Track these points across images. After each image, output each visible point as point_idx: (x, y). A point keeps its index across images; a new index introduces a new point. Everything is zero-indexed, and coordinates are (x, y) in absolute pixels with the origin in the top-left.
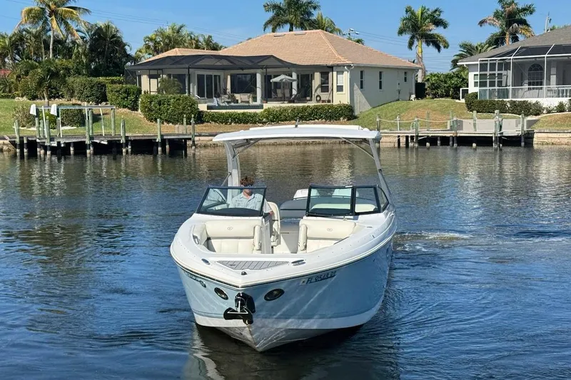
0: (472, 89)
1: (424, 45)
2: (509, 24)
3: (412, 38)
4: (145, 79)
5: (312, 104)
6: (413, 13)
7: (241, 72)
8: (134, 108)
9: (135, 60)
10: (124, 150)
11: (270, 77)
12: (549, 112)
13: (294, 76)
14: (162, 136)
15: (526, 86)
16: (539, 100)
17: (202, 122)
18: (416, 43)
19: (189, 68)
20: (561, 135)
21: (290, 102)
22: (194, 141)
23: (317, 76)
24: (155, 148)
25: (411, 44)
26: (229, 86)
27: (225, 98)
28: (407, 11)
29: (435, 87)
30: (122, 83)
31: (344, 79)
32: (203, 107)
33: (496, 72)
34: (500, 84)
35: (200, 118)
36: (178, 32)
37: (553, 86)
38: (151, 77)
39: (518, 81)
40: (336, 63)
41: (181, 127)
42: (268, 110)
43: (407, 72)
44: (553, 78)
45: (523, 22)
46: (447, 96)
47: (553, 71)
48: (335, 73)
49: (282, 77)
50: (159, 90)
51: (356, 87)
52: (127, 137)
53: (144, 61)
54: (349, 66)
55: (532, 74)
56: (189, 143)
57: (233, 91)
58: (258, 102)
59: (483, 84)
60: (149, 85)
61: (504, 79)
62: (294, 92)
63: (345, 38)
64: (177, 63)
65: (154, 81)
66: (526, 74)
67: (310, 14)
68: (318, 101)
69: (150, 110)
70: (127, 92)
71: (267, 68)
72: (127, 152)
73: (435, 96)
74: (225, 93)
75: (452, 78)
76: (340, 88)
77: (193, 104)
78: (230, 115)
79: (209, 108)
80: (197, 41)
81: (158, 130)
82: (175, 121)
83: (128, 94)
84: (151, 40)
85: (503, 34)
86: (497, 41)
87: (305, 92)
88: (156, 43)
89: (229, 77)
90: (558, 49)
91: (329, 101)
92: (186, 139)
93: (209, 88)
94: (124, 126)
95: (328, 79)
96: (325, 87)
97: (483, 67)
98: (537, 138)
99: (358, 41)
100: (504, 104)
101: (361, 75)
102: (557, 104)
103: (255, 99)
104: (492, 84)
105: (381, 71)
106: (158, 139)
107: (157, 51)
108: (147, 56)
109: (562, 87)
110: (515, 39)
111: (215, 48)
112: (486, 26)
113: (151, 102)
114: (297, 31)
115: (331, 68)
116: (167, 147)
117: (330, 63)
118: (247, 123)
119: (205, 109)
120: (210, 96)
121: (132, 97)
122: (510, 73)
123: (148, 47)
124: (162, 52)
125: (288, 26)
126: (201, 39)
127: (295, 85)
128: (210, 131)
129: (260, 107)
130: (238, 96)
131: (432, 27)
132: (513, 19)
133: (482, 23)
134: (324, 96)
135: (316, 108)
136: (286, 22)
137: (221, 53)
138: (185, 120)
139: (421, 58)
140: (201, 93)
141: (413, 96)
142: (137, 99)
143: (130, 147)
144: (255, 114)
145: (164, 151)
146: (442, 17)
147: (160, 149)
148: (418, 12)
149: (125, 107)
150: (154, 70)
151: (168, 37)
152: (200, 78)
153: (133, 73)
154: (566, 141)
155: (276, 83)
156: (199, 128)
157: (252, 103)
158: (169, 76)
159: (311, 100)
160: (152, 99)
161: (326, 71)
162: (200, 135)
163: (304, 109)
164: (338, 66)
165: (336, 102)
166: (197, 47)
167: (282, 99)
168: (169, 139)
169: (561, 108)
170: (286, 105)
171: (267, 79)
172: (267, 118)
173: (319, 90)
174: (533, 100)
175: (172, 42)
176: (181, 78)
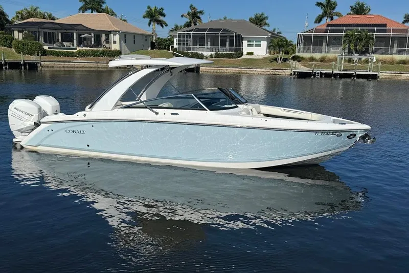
0: (175, 46)
1: (156, 24)
2: (193, 18)
3: (151, 21)
4: (16, 32)
5: (101, 49)
6: (151, 9)
7: (65, 31)
8: (10, 47)
9: (11, 23)
10: (4, 67)
11: (81, 35)
12: (207, 58)
13: (93, 35)
14: (24, 61)
15: (198, 46)
16: (203, 52)
17: (46, 55)
18: (152, 23)
19: (38, 28)
20: (211, 68)
21: (90, 47)
22: (41, 64)
23: (104, 35)
24: (20, 67)
25: (150, 24)
26: (60, 38)
27: (58, 44)
28: (148, 8)
29: (159, 44)
30: (4, 34)
31: (117, 38)
32: (46, 48)
33: (185, 39)
34: (187, 44)
35: (44, 53)
36: (35, 10)
37: (209, 47)
38: (19, 32)
39: (195, 44)
40: (113, 30)
41: (34, 57)
42: (79, 51)
43: (147, 36)
44: (209, 43)
45: (199, 18)
46: (165, 49)
47: (209, 40)
48: (112, 35)
49: (86, 35)
50: (23, 38)
51: (122, 42)
52: (5, 61)
53: (15, 23)
54: (119, 32)
55: (200, 41)
56: (39, 65)
57: (63, 40)
58: (75, 47)
59: (179, 44)
60: (18, 36)
61: (189, 42)
62: (93, 43)
63: (118, 19)
64: (33, 25)
65: (21, 34)
66: (198, 41)
67: (101, 6)
68: (104, 48)
69: (18, 48)
70: (6, 39)
71: (78, 30)
72: (6, 68)
73: (160, 48)
74: (58, 41)
75: (167, 41)
76: (115, 42)
77: (41, 46)
78: (60, 52)
79: (49, 48)
80: (44, 15)
81: (22, 58)
82: (31, 54)
83: (7, 40)
84: (19, 13)
85: (191, 22)
86: (188, 25)
87: (98, 43)
88: (22, 15)
89: (60, 34)
90: (211, 30)
91: (110, 48)
92: (37, 63)
93: (50, 39)
94: (4, 55)
95: (109, 37)
96: (107, 41)
97: (179, 36)
98: (201, 69)
99: (124, 20)
100: (188, 53)
101: (125, 36)
102: (210, 55)
103: (73, 45)
104: (184, 44)
105: (135, 35)
106: (22, 63)
107: (23, 19)
108: (17, 21)
109: (213, 47)
110: (195, 24)
111: (53, 19)
112: (184, 18)
113: (18, 44)
114: (95, 13)
115: (110, 32)
116: (27, 66)
117: (110, 30)
118: (69, 56)
119: (48, 49)
120: (50, 43)
121: (9, 41)
122: (191, 39)
123: (18, 17)
124: (25, 19)
125: (90, 10)
126: (46, 14)
127: (93, 39)
128: (50, 59)
129: (76, 49)
130: (64, 43)
131: (160, 17)
132: (195, 15)
133: (182, 16)
134: (107, 45)
135: (103, 51)
136: (89, 8)
137: (56, 21)
138: (36, 53)
139: (155, 31)
140: (45, 41)
141: (150, 48)
142: (11, 42)
143: (7, 66)
144: (73, 52)
145: (25, 68)
146: (164, 12)
147: (23, 67)
148: (153, 9)
149: (5, 46)
150: (21, 28)
151: (29, 12)
152: (45, 34)
153: (10, 29)
154: (213, 71)
155: (83, 38)
156: (43, 58)
157: (72, 47)
158: (29, 31)
159: (101, 47)
160: (19, 42)
161: (108, 33)
162: (44, 62)
163: (97, 51)
164: (113, 31)
165: (113, 49)
166: (44, 18)
167: (87, 46)
168: (28, 63)
169: (211, 56)
170: (88, 49)
171: (79, 35)
172: (79, 54)
173: (105, 42)
174: (200, 52)
175: (30, 15)
176: (34, 33)
